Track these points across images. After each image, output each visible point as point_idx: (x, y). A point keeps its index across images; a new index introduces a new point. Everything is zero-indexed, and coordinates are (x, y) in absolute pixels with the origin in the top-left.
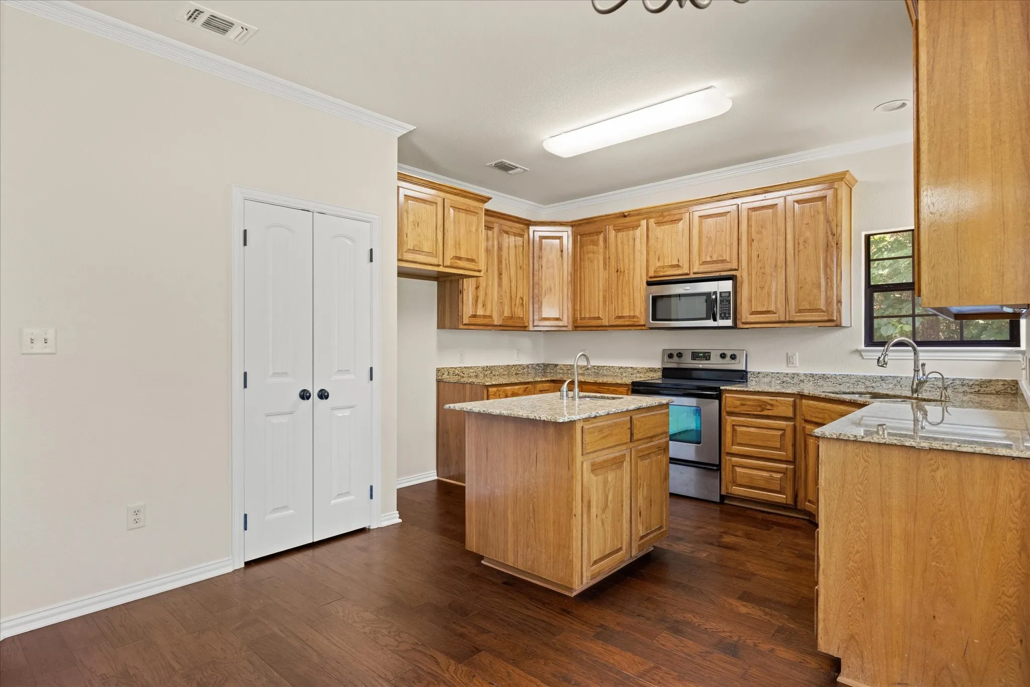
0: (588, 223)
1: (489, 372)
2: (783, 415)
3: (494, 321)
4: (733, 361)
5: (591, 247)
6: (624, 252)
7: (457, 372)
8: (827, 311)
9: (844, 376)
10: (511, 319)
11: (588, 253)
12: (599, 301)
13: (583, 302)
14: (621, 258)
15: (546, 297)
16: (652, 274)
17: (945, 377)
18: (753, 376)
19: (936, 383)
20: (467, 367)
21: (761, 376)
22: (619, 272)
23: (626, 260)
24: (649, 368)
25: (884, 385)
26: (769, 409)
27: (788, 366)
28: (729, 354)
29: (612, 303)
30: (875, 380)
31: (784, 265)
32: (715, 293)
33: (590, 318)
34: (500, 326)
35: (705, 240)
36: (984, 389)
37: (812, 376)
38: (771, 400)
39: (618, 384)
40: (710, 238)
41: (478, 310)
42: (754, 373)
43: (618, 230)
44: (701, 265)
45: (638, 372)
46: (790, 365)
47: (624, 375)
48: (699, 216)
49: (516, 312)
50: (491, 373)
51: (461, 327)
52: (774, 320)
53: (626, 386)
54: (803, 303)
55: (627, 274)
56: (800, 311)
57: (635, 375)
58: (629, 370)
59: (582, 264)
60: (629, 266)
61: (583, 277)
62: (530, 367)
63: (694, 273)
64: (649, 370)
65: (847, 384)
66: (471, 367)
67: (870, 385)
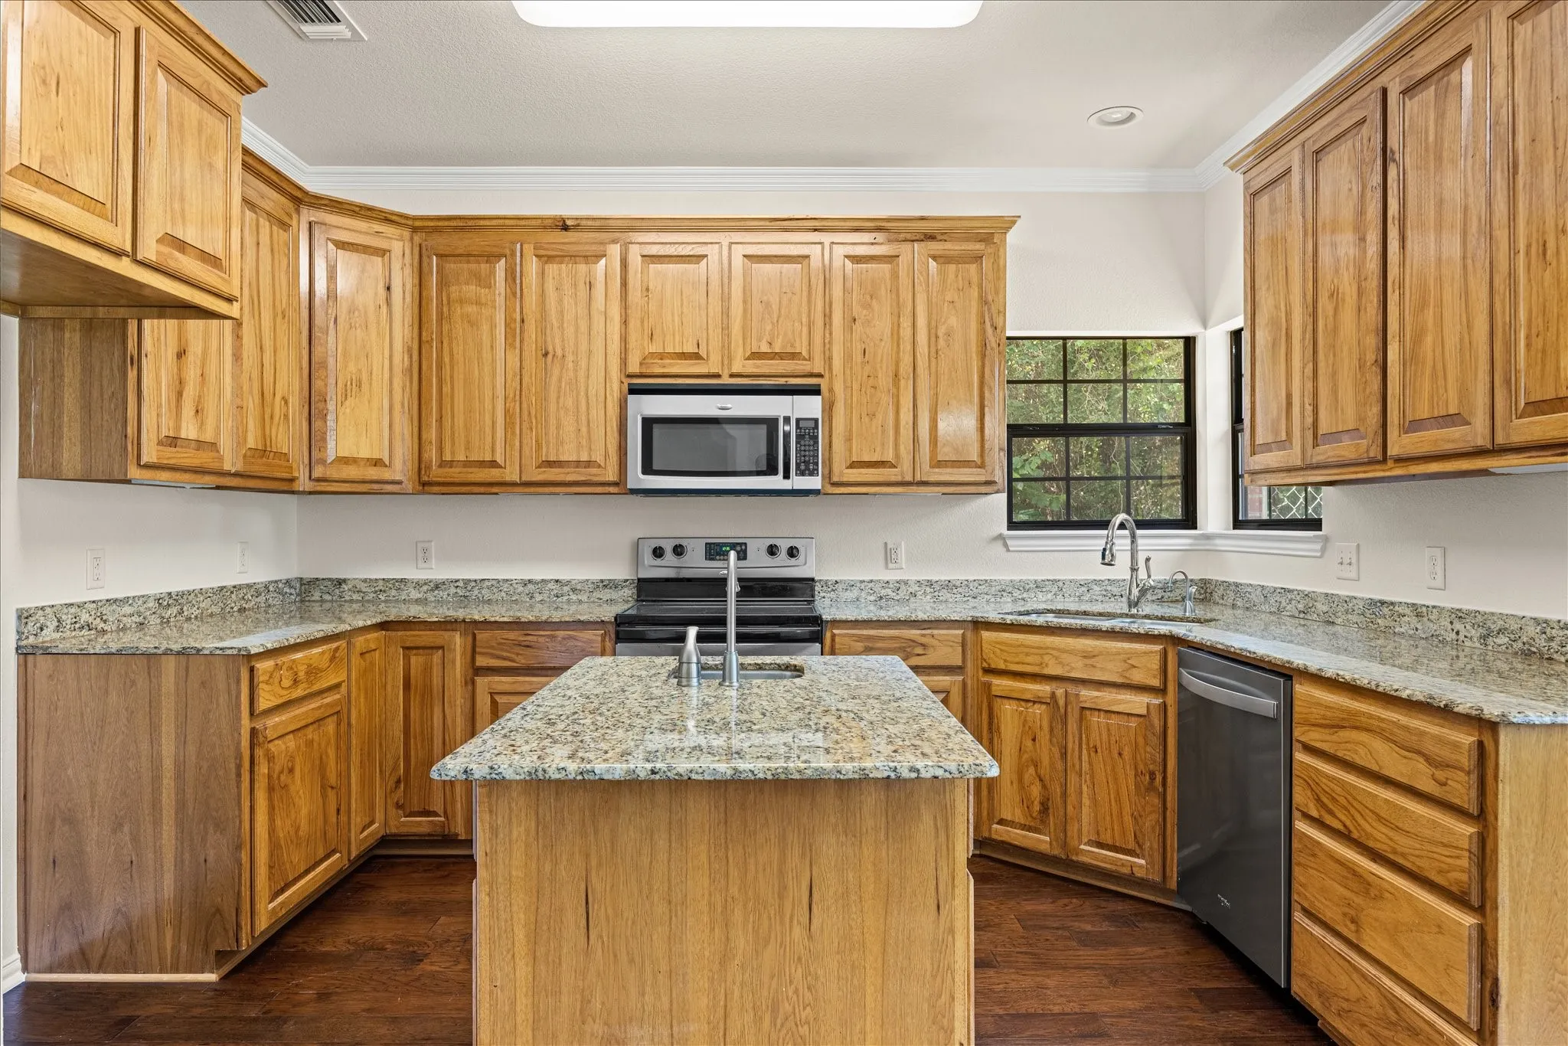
0: (462, 228)
1: (174, 610)
2: (946, 663)
3: (221, 459)
4: (793, 561)
5: (471, 290)
6: (562, 312)
7: (85, 617)
8: (982, 466)
9: (981, 583)
10: (262, 457)
11: (461, 301)
12: (494, 423)
13: (447, 424)
14: (556, 324)
15: (347, 403)
16: (634, 367)
17: (1190, 577)
18: (825, 588)
19: (1109, 588)
20: (115, 601)
21: (840, 587)
22: (550, 357)
23: (570, 331)
24: (602, 581)
25: (1040, 595)
26: (918, 655)
27: (887, 567)
28: (784, 545)
29: (531, 429)
30: (1027, 587)
31: (912, 375)
32: (787, 420)
33: (468, 464)
34: (236, 475)
35: (757, 307)
36: (1169, 594)
37: (930, 583)
38: (923, 635)
39: (580, 621)
40: (768, 305)
41: (184, 425)
42: (826, 582)
43: (546, 259)
44: (748, 359)
45: (574, 590)
46: (891, 566)
47: (538, 598)
48: (744, 256)
49: (274, 438)
50: (181, 612)
51: (134, 472)
52: (893, 479)
53: (597, 626)
54: (946, 450)
55: (571, 365)
56: (939, 464)
57: (565, 598)
58: (551, 586)
59: (446, 328)
60: (576, 345)
61: (447, 360)
62: (271, 589)
63: (732, 376)
64: (601, 585)
65: (986, 596)
66: (125, 601)
67: (1020, 597)
